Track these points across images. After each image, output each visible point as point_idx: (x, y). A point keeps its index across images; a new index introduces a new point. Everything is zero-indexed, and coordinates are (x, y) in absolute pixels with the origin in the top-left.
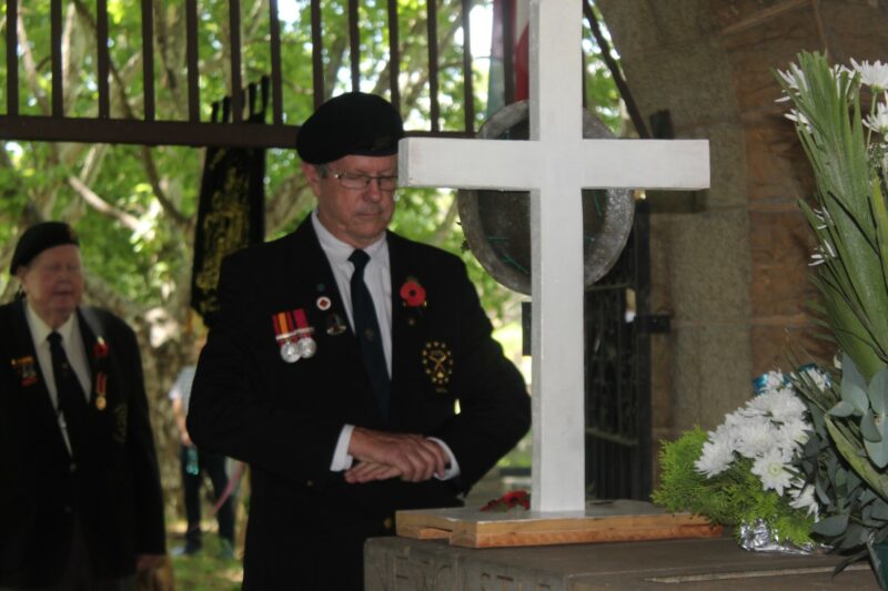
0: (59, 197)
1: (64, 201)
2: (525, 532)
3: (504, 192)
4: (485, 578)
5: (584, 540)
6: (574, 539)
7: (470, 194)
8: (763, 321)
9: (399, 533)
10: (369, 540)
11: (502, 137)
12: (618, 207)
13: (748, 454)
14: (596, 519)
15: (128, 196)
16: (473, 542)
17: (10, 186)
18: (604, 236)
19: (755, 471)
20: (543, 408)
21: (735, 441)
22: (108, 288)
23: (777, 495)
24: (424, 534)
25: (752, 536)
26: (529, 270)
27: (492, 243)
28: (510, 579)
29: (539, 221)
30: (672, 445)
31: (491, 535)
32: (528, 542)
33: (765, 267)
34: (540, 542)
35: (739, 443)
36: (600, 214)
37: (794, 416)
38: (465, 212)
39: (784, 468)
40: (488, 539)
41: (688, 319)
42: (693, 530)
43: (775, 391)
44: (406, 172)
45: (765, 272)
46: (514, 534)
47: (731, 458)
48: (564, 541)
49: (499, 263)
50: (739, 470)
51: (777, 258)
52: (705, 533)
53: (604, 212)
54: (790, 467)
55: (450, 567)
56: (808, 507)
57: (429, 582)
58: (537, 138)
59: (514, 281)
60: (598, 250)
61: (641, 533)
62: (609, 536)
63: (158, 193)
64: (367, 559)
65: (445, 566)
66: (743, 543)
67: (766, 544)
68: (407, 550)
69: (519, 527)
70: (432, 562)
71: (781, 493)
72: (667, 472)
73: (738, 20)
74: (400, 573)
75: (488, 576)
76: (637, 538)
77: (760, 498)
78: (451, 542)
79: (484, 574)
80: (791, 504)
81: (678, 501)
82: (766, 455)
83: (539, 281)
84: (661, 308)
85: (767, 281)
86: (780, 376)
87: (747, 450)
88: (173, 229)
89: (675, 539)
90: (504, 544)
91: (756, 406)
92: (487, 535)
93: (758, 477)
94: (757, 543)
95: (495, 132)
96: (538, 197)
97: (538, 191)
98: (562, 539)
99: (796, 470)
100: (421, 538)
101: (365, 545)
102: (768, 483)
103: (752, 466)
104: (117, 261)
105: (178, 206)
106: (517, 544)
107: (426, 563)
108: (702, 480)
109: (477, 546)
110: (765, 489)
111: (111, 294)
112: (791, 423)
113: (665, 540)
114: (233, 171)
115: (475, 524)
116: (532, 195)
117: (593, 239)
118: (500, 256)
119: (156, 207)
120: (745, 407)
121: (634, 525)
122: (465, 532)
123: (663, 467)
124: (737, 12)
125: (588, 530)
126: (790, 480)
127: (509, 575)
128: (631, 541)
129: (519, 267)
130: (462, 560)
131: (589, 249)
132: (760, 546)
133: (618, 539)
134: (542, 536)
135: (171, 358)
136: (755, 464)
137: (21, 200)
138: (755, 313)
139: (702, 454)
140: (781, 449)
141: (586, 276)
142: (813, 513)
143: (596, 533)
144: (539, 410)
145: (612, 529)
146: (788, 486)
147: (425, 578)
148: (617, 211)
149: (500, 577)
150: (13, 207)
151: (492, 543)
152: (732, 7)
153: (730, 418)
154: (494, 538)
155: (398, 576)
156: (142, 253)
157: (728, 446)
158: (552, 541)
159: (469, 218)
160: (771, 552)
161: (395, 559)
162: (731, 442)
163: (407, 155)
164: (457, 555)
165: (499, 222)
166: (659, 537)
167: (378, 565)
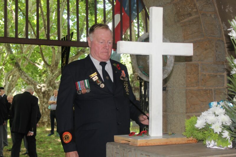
0: (22, 61)
1: (23, 61)
2: (150, 142)
3: (142, 55)
4: (142, 155)
5: (164, 144)
6: (162, 144)
7: (135, 56)
8: (189, 88)
9: (115, 141)
10: (108, 143)
11: (142, 41)
12: (170, 60)
13: (210, 123)
14: (167, 139)
15: (37, 60)
16: (137, 145)
17: (13, 58)
18: (167, 67)
22: (33, 79)
23: (218, 134)
25: (209, 144)
26: (149, 75)
30: (188, 120)
31: (141, 143)
32: (150, 145)
33: (189, 76)
34: (153, 144)
35: (207, 120)
36: (166, 62)
37: (222, 113)
38: (133, 60)
39: (220, 127)
40: (140, 144)
41: (170, 88)
42: (190, 141)
43: (215, 107)
44: (119, 50)
45: (189, 77)
46: (147, 143)
47: (205, 124)
49: (141, 73)
50: (207, 127)
51: (192, 74)
52: (193, 142)
53: (167, 61)
54: (221, 127)
55: (131, 151)
56: (226, 138)
57: (125, 155)
58: (151, 42)
59: (145, 78)
61: (178, 142)
62: (170, 143)
63: (44, 60)
64: (107, 148)
66: (207, 146)
67: (213, 146)
68: (119, 146)
69: (148, 141)
70: (126, 150)
71: (219, 133)
72: (187, 127)
73: (184, 19)
74: (117, 152)
75: (143, 154)
76: (177, 143)
77: (213, 135)
78: (130, 144)
79: (141, 154)
80: (222, 137)
81: (190, 135)
82: (215, 123)
83: (152, 78)
85: (190, 79)
86: (216, 103)
88: (46, 67)
89: (186, 143)
90: (144, 145)
91: (211, 111)
93: (213, 129)
94: (211, 146)
95: (141, 40)
96: (152, 57)
97: (151, 55)
98: (159, 144)
99: (223, 127)
100: (121, 143)
101: (107, 144)
102: (215, 131)
103: (211, 126)
104: (35, 74)
105: (48, 62)
106: (148, 145)
108: (197, 129)
110: (215, 132)
111: (34, 81)
112: (221, 115)
113: (184, 144)
115: (137, 140)
116: (150, 57)
119: (43, 63)
120: (207, 111)
121: (176, 140)
122: (134, 142)
123: (186, 126)
124: (183, 18)
125: (165, 142)
126: (221, 130)
127: (149, 155)
128: (175, 144)
129: (146, 74)
130: (135, 150)
131: (164, 70)
132: (212, 147)
133: (172, 144)
135: (46, 94)
137: (15, 61)
138: (187, 86)
139: (197, 123)
140: (218, 122)
141: (163, 77)
142: (228, 139)
143: (167, 142)
145: (171, 141)
146: (221, 132)
147: (124, 154)
148: (170, 61)
149: (146, 155)
150: (13, 62)
151: (141, 145)
152: (182, 17)
153: (203, 113)
154: (142, 144)
155: (116, 153)
156: (40, 72)
158: (156, 144)
160: (214, 148)
161: (115, 148)
162: (205, 120)
163: (120, 45)
164: (133, 148)
165: (141, 63)
166: (182, 143)
167: (110, 149)
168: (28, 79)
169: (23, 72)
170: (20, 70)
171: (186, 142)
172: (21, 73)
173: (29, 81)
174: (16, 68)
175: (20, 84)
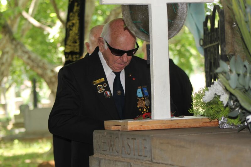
2: (146, 125)
3: (139, 5)
5: (167, 128)
7: (126, 7)
12: (182, 9)
14: (172, 120)
16: (127, 129)
18: (177, 20)
19: (221, 100)
20: (154, 82)
21: (216, 90)
24: (113, 128)
25: (223, 123)
26: (149, 33)
27: (135, 24)
28: (135, 139)
29: (151, 15)
31: (133, 126)
32: (147, 129)
38: (124, 13)
40: (132, 128)
42: (208, 124)
46: (141, 126)
47: (214, 96)
48: (160, 128)
49: (138, 31)
52: (212, 125)
53: (176, 12)
57: (112, 143)
59: (143, 37)
60: (175, 26)
61: (189, 125)
62: (177, 126)
63: (59, 17)
64: (94, 138)
65: (117, 137)
66: (220, 126)
68: (106, 133)
69: (143, 123)
70: (113, 136)
74: (104, 142)
76: (187, 127)
77: (222, 109)
78: (121, 130)
79: (128, 138)
83: (152, 37)
84: (231, 52)
87: (219, 93)
89: (202, 127)
90: (138, 129)
92: (131, 126)
93: (222, 102)
96: (151, 7)
97: (151, 4)
98: (159, 127)
100: (112, 129)
103: (220, 98)
106: (142, 129)
107: (111, 137)
109: (128, 130)
110: (224, 105)
114: (76, 4)
115: (127, 123)
116: (149, 6)
117: (173, 22)
118: (138, 28)
121: (186, 122)
122: (124, 126)
125: (169, 124)
128: (184, 128)
129: (146, 32)
131: (172, 25)
132: (226, 127)
133: (180, 127)
134: (152, 126)
136: (221, 97)
139: (205, 95)
143: (172, 125)
144: (153, 83)
145: (177, 124)
147: (111, 142)
148: (181, 11)
149: (132, 139)
151: (133, 129)
154: (134, 127)
155: (103, 143)
157: (213, 92)
158: (155, 128)
159: (126, 15)
161: (102, 137)
164: (120, 133)
165: (140, 16)
166: (196, 126)
167: (97, 140)
168: (29, 58)
169: (18, 44)
170: (13, 39)
171: (201, 124)
172: (16, 46)
173: (33, 61)
174: (5, 35)
175: (20, 70)
